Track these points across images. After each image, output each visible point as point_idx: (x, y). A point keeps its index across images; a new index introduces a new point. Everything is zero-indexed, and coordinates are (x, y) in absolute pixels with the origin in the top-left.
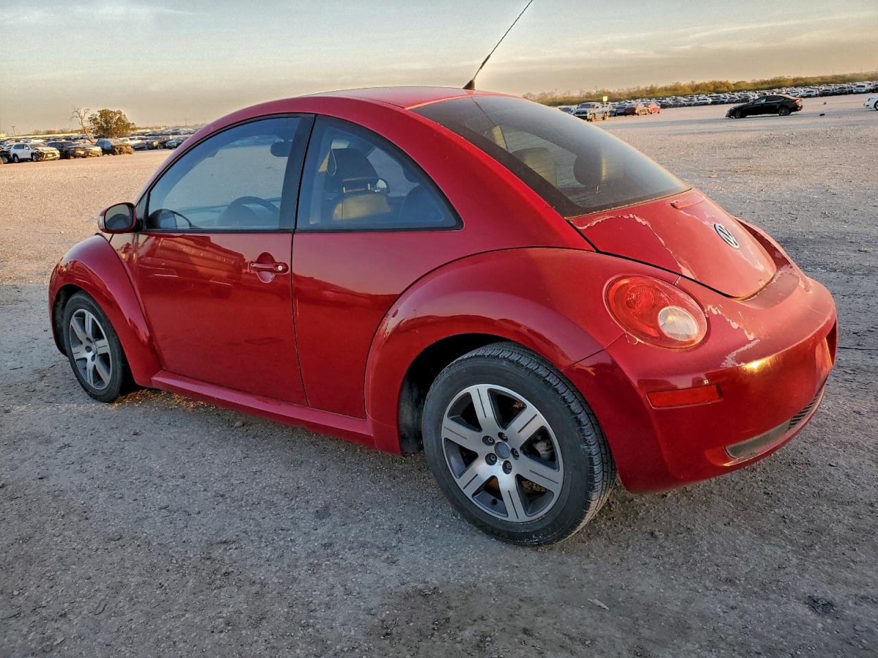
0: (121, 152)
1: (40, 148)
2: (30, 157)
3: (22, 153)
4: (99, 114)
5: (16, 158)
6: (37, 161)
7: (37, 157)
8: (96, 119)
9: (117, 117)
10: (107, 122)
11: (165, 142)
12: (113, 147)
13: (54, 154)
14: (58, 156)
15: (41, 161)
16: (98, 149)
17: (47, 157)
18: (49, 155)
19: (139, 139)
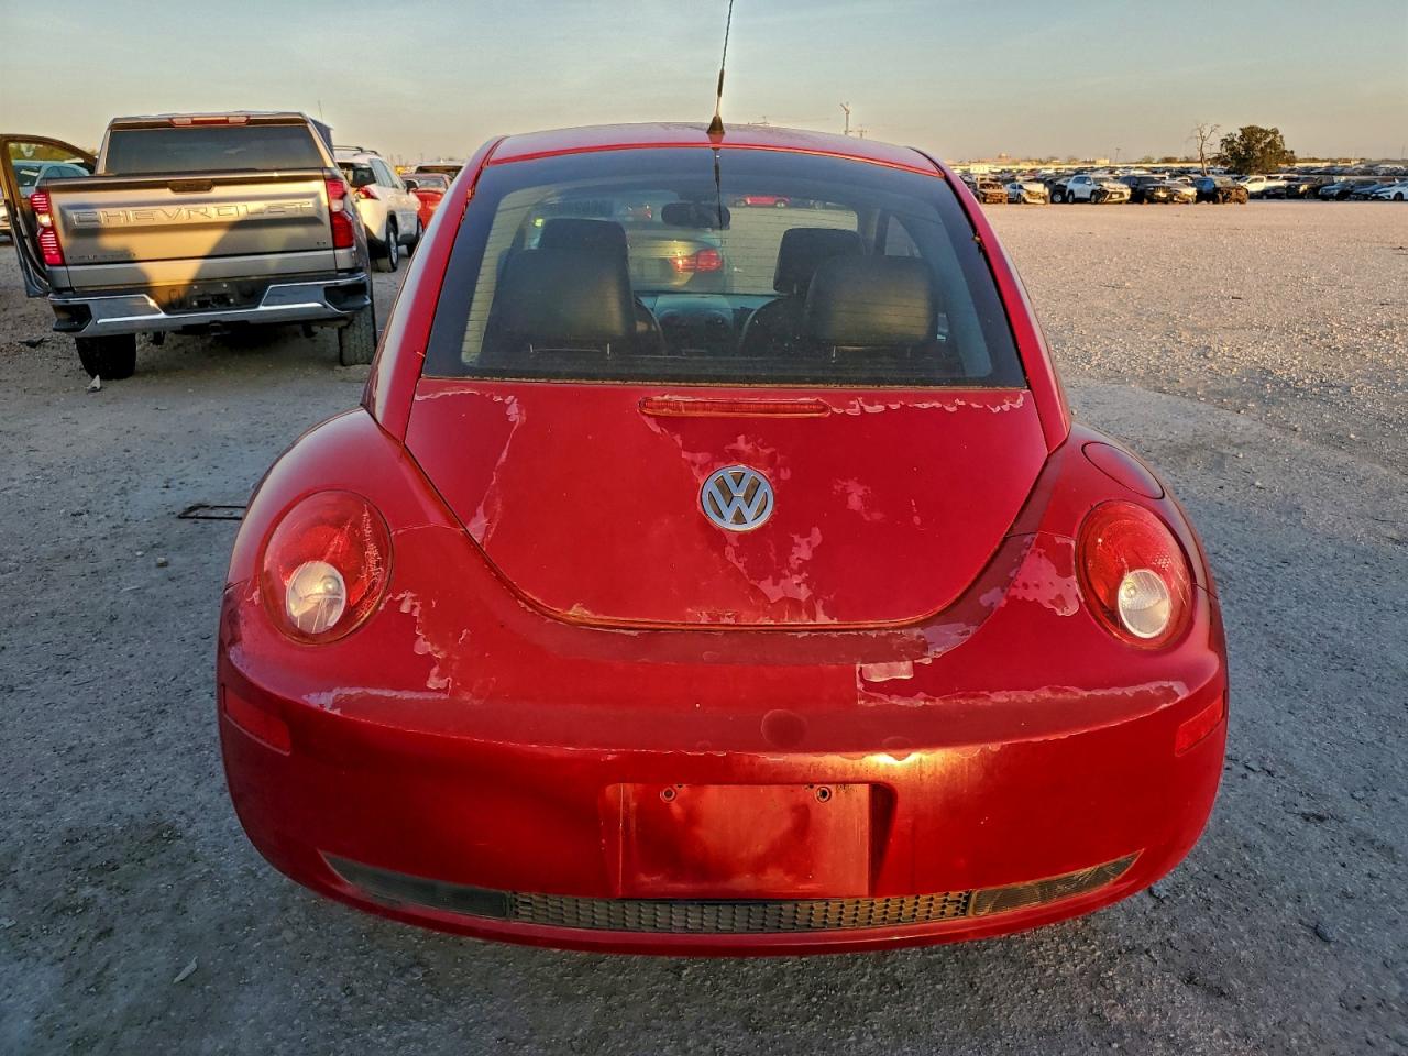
0: (1225, 200)
1: (1105, 184)
2: (1087, 195)
3: (1083, 190)
4: (1239, 133)
5: (1071, 197)
6: (1096, 203)
7: (1099, 196)
8: (1233, 141)
9: (1268, 139)
10: (1248, 148)
11: (1319, 188)
12: (1217, 190)
13: (1122, 194)
14: (1127, 197)
15: (1102, 203)
16: (1192, 191)
17: (1111, 197)
18: (1114, 196)
19: (1284, 179)
